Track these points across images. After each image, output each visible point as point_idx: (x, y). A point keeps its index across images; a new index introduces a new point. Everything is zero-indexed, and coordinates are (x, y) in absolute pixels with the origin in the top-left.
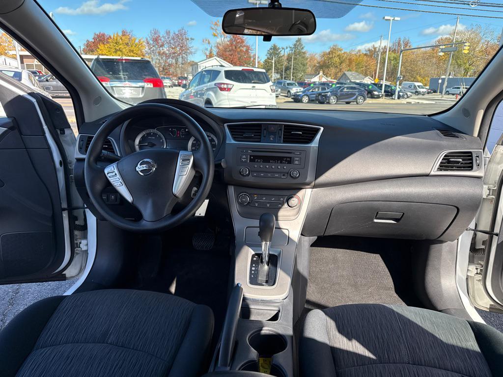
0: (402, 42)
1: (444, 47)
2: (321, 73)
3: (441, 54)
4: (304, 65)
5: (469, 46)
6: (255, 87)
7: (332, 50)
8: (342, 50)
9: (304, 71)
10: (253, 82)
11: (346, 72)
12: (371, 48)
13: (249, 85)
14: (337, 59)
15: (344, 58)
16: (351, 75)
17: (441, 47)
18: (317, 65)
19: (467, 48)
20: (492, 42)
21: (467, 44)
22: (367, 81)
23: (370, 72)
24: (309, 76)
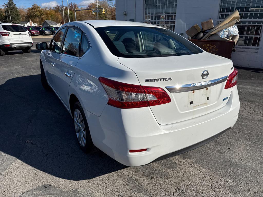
0: (73, 5)
1: (94, 10)
2: (30, 21)
3: (94, 13)
4: (18, 16)
5: (104, 10)
6: (21, 33)
7: (34, 7)
8: (40, 7)
9: (19, 19)
10: (19, 31)
11: (46, 21)
12: (56, 7)
13: (19, 33)
14: (38, 12)
15: (42, 12)
16: (50, 22)
17: (93, 10)
18: (26, 15)
19: (104, 11)
20: (113, 7)
21: (103, 9)
22: (59, 26)
23: (59, 20)
24: (23, 23)
